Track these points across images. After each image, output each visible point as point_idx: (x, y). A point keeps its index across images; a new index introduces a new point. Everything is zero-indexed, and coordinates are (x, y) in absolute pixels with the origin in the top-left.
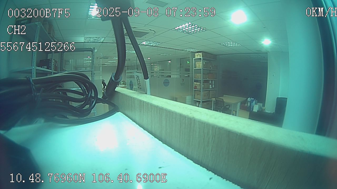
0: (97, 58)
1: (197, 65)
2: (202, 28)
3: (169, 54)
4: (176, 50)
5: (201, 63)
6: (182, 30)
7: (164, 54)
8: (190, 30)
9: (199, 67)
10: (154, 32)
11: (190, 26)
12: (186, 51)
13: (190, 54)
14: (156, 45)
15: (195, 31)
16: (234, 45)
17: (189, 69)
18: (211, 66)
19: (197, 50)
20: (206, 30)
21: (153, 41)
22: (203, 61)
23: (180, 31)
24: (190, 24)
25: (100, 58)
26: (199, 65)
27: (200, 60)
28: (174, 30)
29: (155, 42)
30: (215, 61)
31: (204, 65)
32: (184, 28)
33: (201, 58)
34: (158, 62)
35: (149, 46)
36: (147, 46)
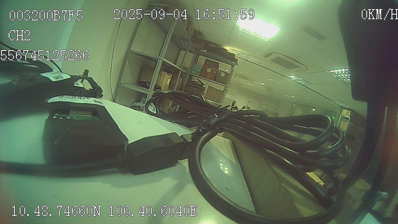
0: (236, 75)
1: (342, 125)
3: (316, 100)
4: (325, 98)
5: (347, 124)
6: (336, 76)
7: (310, 98)
8: (345, 78)
9: (343, 128)
10: (306, 69)
11: (347, 73)
12: (335, 102)
13: (338, 108)
14: (304, 84)
18: (356, 132)
19: (347, 106)
21: (302, 79)
22: (350, 122)
23: (335, 77)
24: (347, 71)
25: (239, 77)
26: (344, 126)
27: (347, 120)
28: (328, 72)
29: (305, 80)
31: (349, 128)
32: (339, 73)
33: (348, 118)
34: (301, 105)
35: (297, 83)
36: (295, 82)
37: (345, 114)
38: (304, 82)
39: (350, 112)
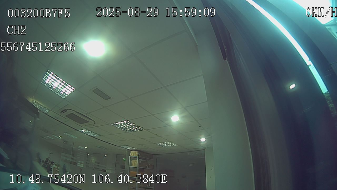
1: (133, 163)
2: (139, 127)
3: (106, 148)
4: (113, 145)
5: (137, 161)
6: (120, 127)
7: (101, 147)
8: (128, 127)
9: (134, 165)
10: (94, 123)
11: (129, 123)
12: (122, 147)
13: (126, 152)
14: (94, 136)
15: (133, 130)
16: (171, 145)
17: (125, 167)
18: (147, 165)
19: (133, 148)
20: (143, 129)
21: (92, 132)
22: (139, 159)
23: (119, 128)
24: (128, 122)
26: (135, 163)
27: (136, 159)
28: (113, 125)
29: (94, 133)
30: (151, 160)
31: (139, 164)
32: (122, 125)
33: (137, 157)
34: (94, 153)
35: (87, 135)
36: (85, 135)
37: (133, 155)
38: (93, 134)
39: (137, 152)
